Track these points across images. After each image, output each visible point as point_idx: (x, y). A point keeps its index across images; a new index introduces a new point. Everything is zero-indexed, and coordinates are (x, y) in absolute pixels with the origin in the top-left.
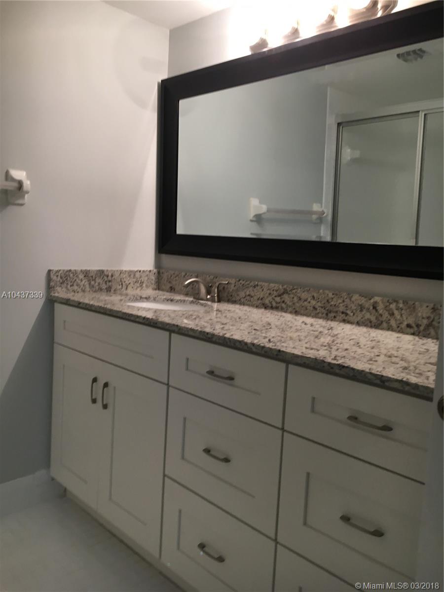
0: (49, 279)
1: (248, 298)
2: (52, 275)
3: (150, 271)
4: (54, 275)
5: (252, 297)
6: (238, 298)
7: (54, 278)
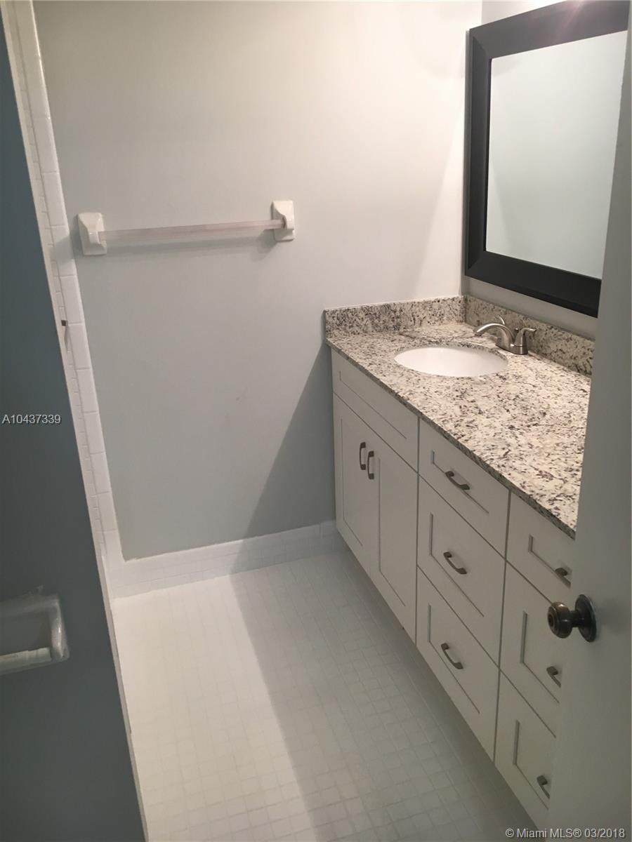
0: (325, 322)
1: (559, 353)
2: (327, 316)
3: (453, 299)
4: (329, 317)
5: (564, 353)
6: (549, 351)
7: (330, 320)
